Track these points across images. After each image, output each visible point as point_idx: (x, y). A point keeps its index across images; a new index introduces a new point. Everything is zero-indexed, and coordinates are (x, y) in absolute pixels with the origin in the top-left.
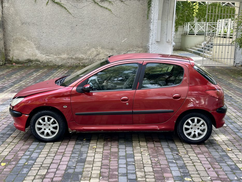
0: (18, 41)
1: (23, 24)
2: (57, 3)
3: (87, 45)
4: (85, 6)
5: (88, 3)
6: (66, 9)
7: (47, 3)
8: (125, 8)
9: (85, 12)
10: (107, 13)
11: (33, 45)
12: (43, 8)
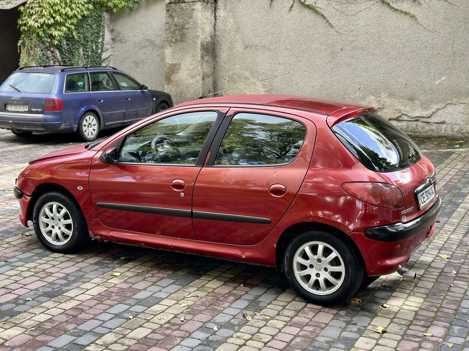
0: (237, 79)
1: (246, 47)
2: (308, 7)
3: (359, 89)
4: (361, 11)
5: (369, 4)
6: (325, 18)
7: (291, 7)
8: (447, 11)
9: (362, 22)
10: (406, 21)
11: (261, 86)
12: (282, 17)
